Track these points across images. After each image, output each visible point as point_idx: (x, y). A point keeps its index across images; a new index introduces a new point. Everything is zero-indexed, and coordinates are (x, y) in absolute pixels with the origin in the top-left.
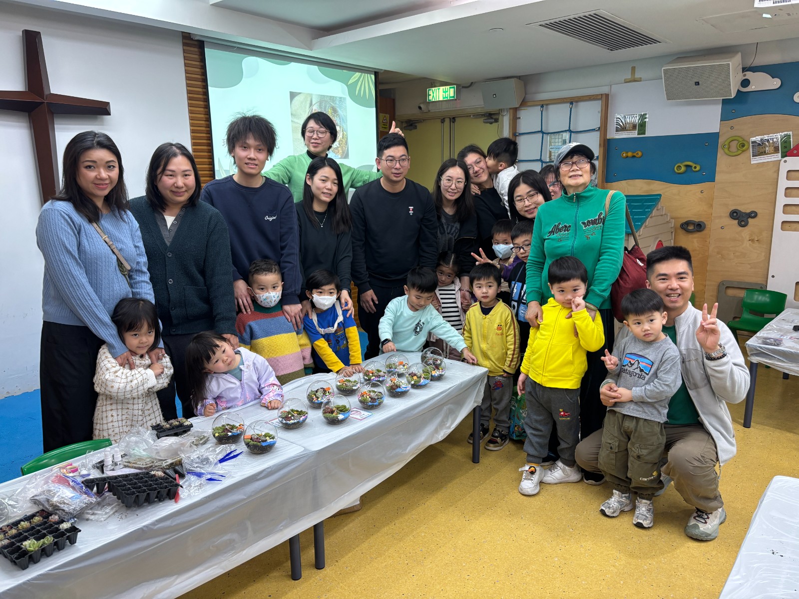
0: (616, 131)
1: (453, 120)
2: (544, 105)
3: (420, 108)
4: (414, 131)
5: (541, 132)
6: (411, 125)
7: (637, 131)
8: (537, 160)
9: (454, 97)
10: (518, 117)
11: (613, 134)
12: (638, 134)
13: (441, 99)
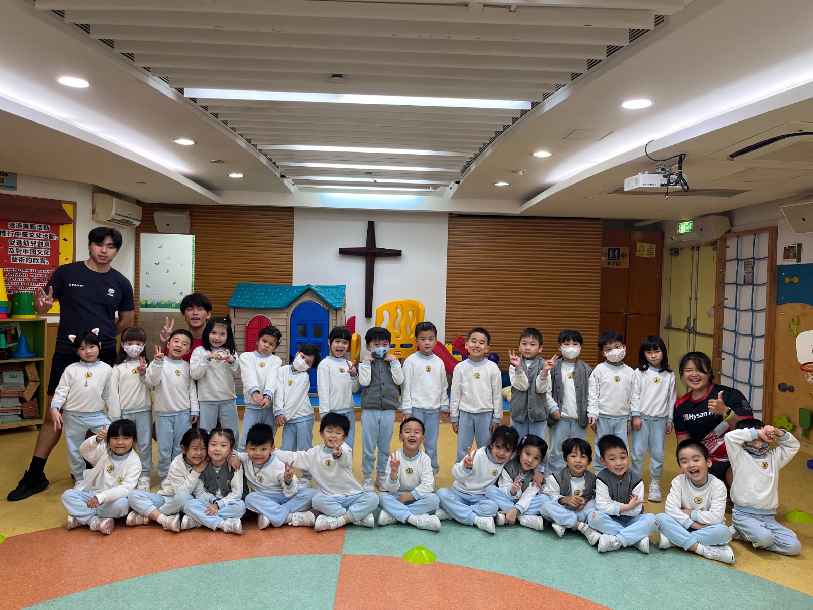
0: (784, 259)
1: (698, 247)
2: (739, 235)
3: (672, 239)
4: (678, 256)
5: (737, 259)
6: (676, 252)
7: (796, 259)
8: (734, 283)
9: (691, 230)
10: (727, 246)
11: (781, 261)
12: (797, 262)
13: (685, 232)
